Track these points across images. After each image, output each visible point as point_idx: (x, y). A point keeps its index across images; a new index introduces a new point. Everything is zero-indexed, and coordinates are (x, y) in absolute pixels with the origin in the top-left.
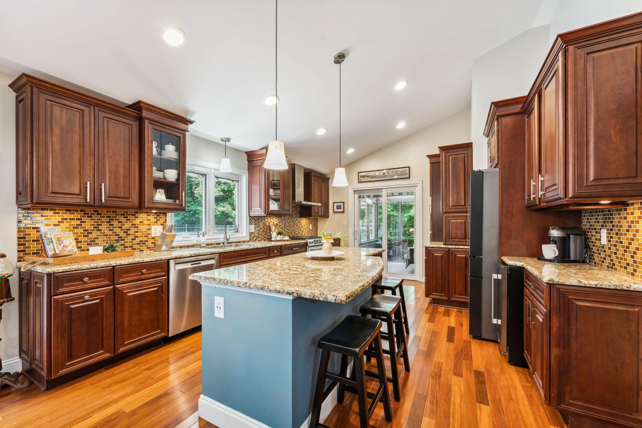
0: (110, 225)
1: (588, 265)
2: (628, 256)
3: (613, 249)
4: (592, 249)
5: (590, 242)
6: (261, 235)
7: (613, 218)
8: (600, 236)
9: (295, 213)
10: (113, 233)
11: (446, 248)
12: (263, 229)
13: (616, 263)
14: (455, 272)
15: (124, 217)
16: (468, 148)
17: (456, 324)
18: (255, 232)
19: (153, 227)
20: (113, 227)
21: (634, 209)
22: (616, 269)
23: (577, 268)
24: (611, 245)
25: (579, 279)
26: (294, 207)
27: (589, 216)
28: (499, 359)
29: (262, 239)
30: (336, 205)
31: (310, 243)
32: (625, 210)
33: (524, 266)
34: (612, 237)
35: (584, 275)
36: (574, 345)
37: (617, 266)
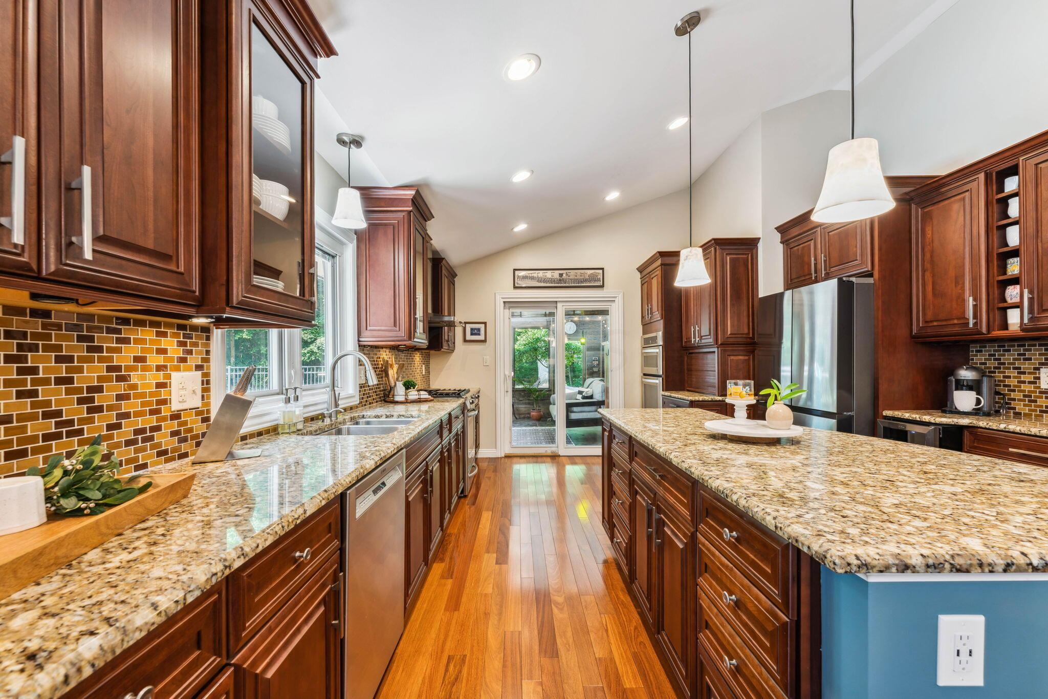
0: (20, 371)
8: (1037, 377)
10: (33, 405)
15: (81, 339)
16: (752, 245)
19: (176, 377)
20: (34, 382)
30: (469, 327)
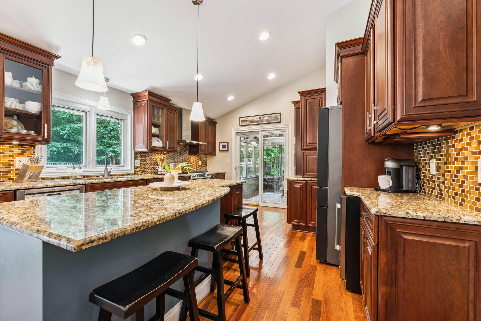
1: (419, 195)
2: (456, 185)
3: (442, 179)
4: (423, 179)
5: (420, 173)
6: (147, 169)
7: (442, 148)
8: (430, 166)
9: (183, 151)
11: (304, 180)
12: (150, 163)
13: (445, 193)
14: (311, 201)
16: (322, 93)
17: (308, 248)
18: (141, 166)
19: (17, 159)
21: (463, 135)
22: (444, 199)
23: (408, 198)
24: (440, 175)
25: (407, 210)
26: (183, 145)
27: (420, 148)
28: (338, 285)
29: (149, 173)
30: (221, 145)
31: (192, 177)
32: (454, 138)
33: (360, 196)
34: (440, 167)
35: (413, 206)
36: (401, 283)
37: (446, 195)
